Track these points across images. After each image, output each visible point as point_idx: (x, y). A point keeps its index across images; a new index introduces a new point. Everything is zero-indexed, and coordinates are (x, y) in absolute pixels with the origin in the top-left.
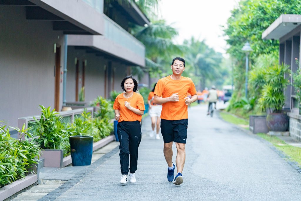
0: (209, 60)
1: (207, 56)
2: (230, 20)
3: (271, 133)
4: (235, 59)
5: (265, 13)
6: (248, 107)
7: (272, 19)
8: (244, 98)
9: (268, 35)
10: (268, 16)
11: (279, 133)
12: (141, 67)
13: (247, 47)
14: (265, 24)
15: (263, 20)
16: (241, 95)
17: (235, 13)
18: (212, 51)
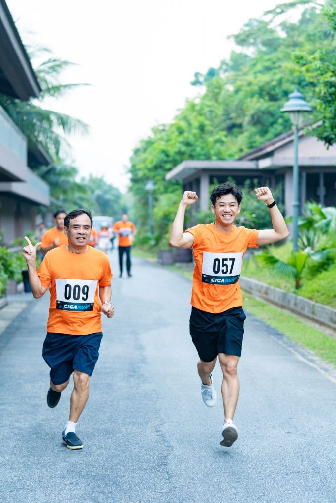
0: (108, 197)
1: (106, 192)
2: (132, 159)
3: (178, 265)
4: (138, 197)
5: (167, 156)
6: (153, 242)
7: (175, 163)
8: (149, 234)
9: (173, 178)
10: (170, 159)
11: (184, 265)
12: (45, 206)
13: (149, 186)
14: (168, 166)
15: (166, 162)
16: (146, 231)
17: (136, 152)
18: (111, 188)
